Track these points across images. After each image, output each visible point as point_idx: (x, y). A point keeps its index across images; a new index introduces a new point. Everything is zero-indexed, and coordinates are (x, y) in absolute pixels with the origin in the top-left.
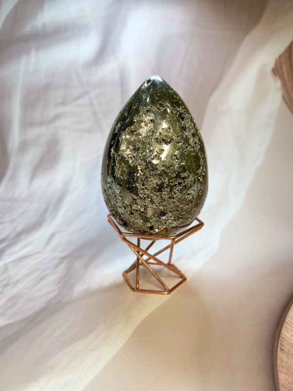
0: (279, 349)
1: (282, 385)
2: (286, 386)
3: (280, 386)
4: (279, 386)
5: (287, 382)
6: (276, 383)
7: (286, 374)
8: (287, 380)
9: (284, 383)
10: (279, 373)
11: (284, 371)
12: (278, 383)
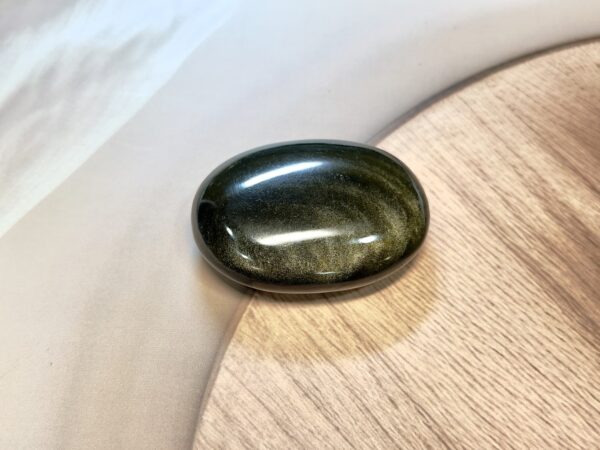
0: (245, 315)
1: (214, 398)
2: (220, 401)
3: (211, 400)
4: (207, 402)
5: (225, 392)
6: (206, 393)
7: (233, 374)
8: (228, 388)
9: (220, 394)
10: (223, 369)
11: (231, 368)
12: (209, 395)
